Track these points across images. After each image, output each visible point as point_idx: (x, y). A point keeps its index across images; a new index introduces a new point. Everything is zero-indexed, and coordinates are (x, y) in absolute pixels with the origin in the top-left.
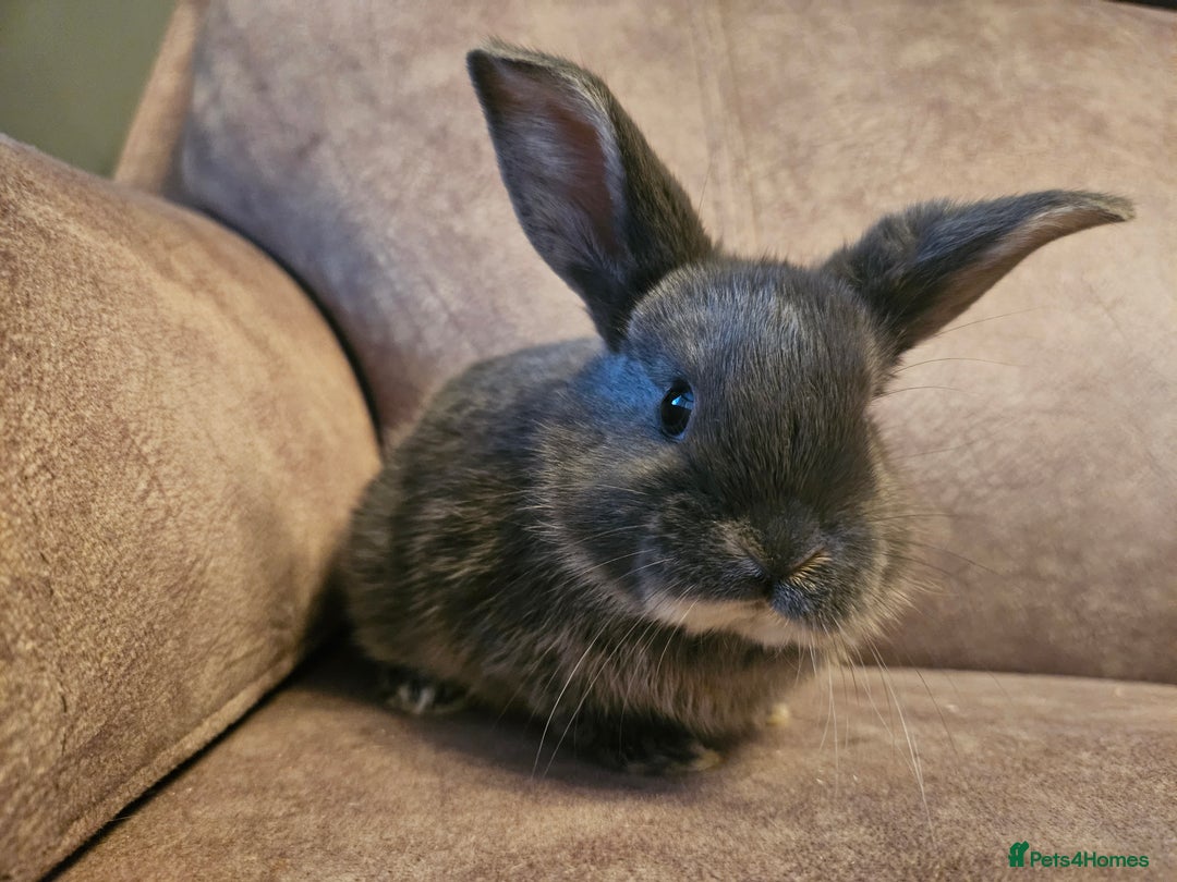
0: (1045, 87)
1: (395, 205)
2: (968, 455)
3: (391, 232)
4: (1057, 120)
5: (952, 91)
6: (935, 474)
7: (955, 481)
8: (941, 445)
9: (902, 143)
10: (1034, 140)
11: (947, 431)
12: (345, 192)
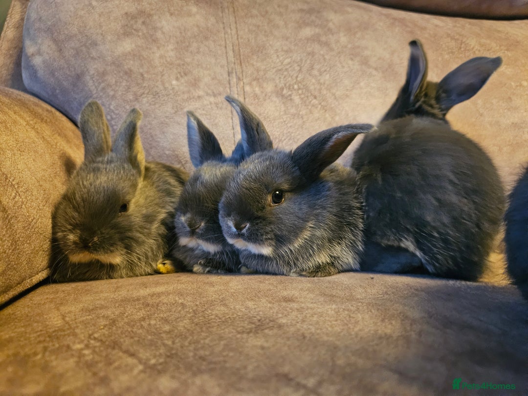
0: (349, 46)
1: (114, 97)
3: (112, 107)
4: (352, 59)
5: (316, 47)
9: (299, 68)
10: (343, 67)
12: (95, 92)
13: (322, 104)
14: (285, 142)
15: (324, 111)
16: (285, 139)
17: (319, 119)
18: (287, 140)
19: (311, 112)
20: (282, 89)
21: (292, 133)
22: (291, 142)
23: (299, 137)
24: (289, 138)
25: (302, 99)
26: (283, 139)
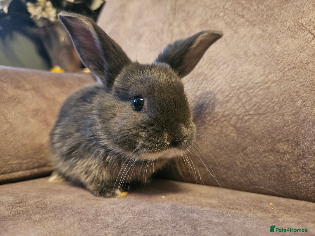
2: (240, 104)
6: (227, 113)
7: (235, 115)
8: (228, 101)
11: (231, 95)
13: (251, 20)
14: (204, 68)
15: (253, 26)
16: (205, 64)
17: (245, 36)
18: (207, 65)
19: (236, 32)
20: (207, 20)
21: (213, 57)
22: (211, 65)
23: (220, 59)
24: (209, 62)
25: (227, 23)
26: (203, 64)
